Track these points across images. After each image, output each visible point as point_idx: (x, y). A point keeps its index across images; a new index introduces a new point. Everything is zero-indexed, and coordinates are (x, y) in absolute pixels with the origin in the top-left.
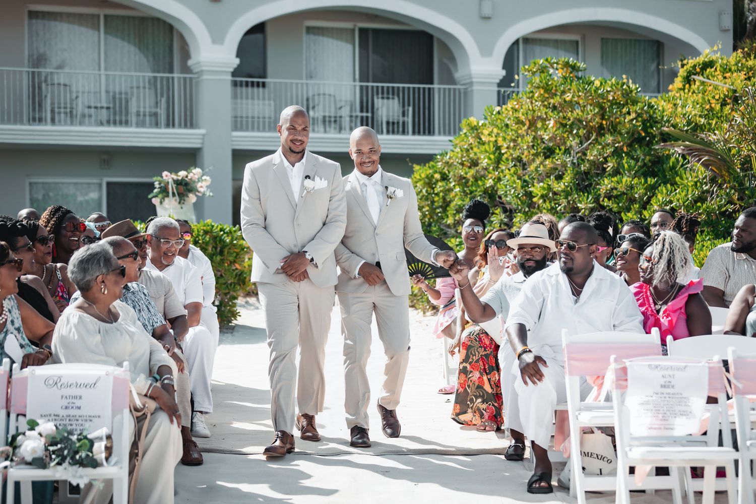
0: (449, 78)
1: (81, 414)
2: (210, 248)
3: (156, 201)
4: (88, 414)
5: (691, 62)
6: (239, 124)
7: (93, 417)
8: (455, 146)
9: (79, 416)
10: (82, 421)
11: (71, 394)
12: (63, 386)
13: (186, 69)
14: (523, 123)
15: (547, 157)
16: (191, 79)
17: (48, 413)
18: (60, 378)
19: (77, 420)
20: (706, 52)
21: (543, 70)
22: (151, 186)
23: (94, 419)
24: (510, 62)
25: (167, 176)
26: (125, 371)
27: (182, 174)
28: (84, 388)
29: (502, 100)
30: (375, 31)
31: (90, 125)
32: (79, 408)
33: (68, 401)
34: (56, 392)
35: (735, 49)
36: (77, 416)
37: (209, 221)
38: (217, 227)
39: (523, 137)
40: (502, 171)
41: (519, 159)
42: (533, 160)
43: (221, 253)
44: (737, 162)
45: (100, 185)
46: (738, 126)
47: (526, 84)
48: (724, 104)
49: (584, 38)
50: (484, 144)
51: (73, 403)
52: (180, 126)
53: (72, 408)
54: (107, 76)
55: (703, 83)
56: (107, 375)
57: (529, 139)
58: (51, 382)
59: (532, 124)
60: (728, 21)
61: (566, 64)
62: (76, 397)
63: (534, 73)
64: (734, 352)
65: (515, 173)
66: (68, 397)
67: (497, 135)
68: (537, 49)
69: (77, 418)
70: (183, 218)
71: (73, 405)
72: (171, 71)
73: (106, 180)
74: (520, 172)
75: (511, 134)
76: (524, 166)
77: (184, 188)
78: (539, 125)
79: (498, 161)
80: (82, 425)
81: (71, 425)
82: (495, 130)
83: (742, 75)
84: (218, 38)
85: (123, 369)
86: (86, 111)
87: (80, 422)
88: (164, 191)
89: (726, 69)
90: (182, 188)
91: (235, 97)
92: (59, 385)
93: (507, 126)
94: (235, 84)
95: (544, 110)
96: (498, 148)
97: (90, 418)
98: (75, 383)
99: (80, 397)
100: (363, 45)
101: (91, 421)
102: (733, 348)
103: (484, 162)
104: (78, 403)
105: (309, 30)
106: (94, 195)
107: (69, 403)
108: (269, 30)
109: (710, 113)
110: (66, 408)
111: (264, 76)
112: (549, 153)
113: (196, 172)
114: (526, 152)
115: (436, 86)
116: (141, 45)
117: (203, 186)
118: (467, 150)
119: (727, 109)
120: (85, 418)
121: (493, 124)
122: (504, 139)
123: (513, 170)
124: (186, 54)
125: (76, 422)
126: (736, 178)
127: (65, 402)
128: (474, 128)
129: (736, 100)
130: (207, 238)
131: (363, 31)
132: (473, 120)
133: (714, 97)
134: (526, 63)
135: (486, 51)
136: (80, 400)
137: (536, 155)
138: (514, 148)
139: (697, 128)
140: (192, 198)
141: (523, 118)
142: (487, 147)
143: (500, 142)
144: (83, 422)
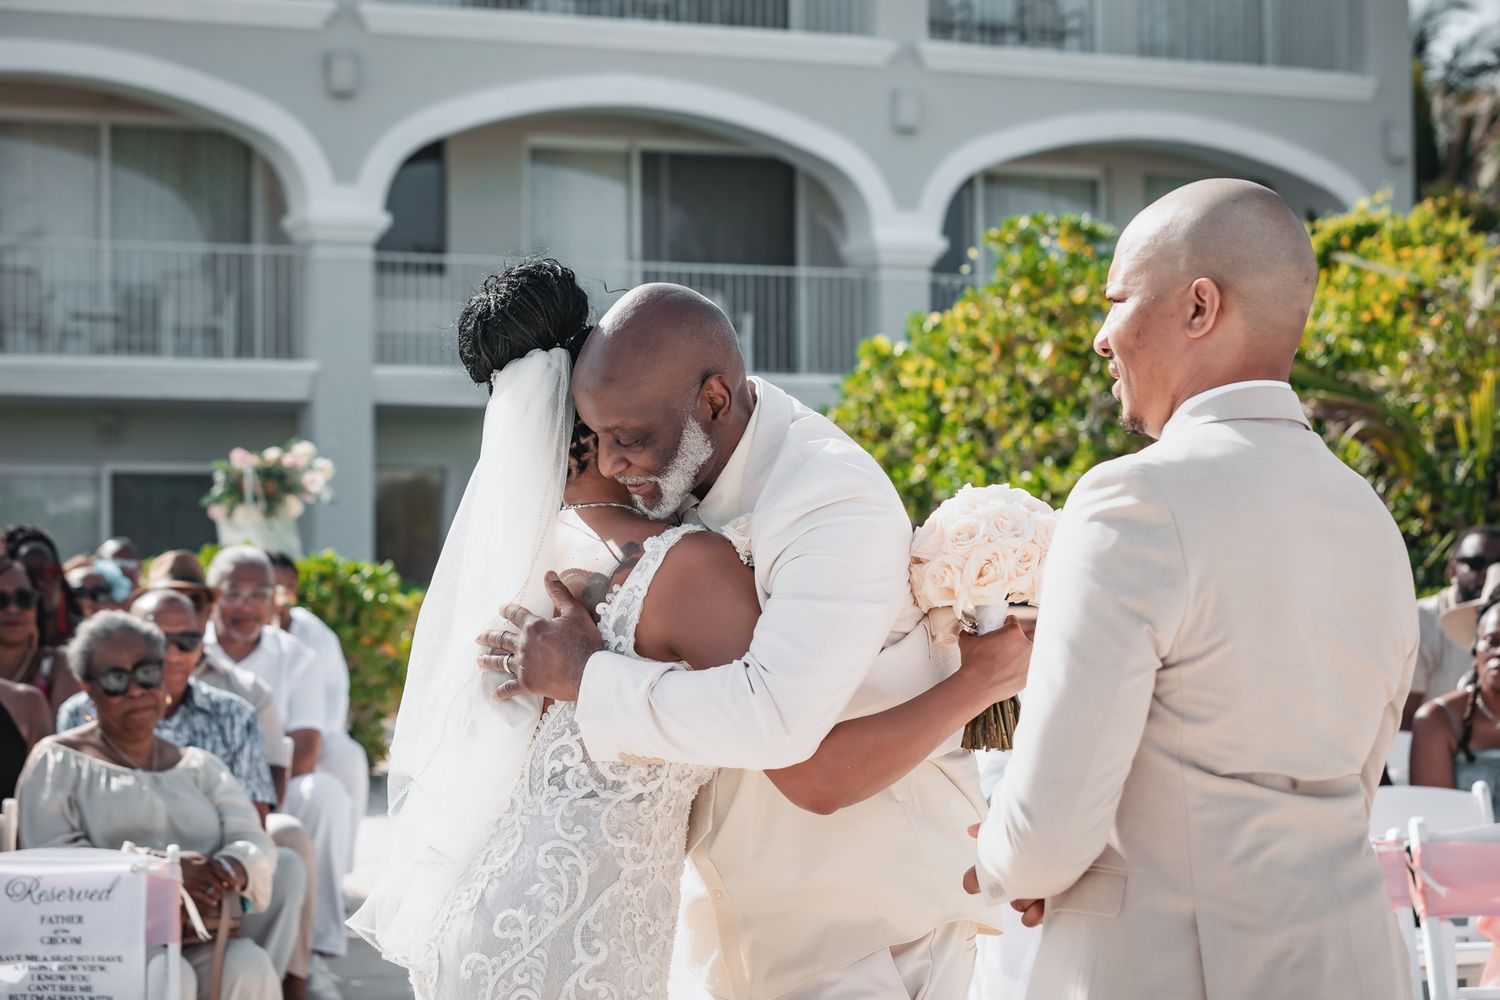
0: (829, 254)
1: (82, 953)
2: (331, 611)
3: (217, 512)
4: (97, 954)
5: (1329, 225)
6: (388, 349)
7: (108, 959)
8: (846, 396)
9: (80, 959)
10: (84, 968)
11: (58, 914)
12: (42, 898)
13: (278, 236)
14: (987, 350)
15: (1037, 419)
16: (289, 259)
17: (14, 953)
18: (37, 880)
19: (74, 968)
20: (1362, 207)
21: (1027, 239)
22: (206, 482)
23: (110, 966)
24: (957, 222)
25: (242, 460)
26: (172, 863)
27: (272, 454)
28: (87, 901)
29: (942, 300)
30: (677, 159)
31: (78, 352)
32: (77, 941)
33: (55, 926)
34: (30, 911)
35: (1419, 198)
36: (75, 959)
37: (328, 553)
38: (344, 564)
39: (986, 378)
40: (945, 450)
41: (979, 425)
42: (1010, 427)
43: (355, 621)
44: (1427, 430)
45: (96, 480)
46: (1429, 357)
47: (989, 269)
48: (1399, 312)
49: (1108, 172)
50: (905, 391)
51: (66, 931)
52: (266, 355)
53: (64, 940)
54: (115, 254)
55: (1355, 270)
56: (133, 871)
57: (1000, 381)
58: (19, 889)
59: (1007, 351)
60: (1403, 142)
61: (1076, 229)
62: (69, 919)
63: (1009, 246)
64: (1421, 827)
65: (972, 453)
66: (54, 920)
67: (934, 375)
68: (1013, 196)
69: (75, 962)
70: (276, 548)
71: (64, 935)
72: (246, 238)
73: (109, 468)
74: (982, 450)
75: (962, 372)
76: (990, 439)
77: (277, 485)
78: (1021, 351)
79: (936, 427)
80: (84, 978)
81: (62, 978)
82: (930, 364)
83: (1435, 253)
84: (345, 171)
85: (167, 861)
86: (72, 325)
87: (80, 972)
88: (235, 490)
89: (1402, 241)
90: (273, 486)
91: (380, 293)
92: (35, 894)
93: (954, 355)
94: (381, 267)
95: (1029, 322)
96: (936, 402)
97: (102, 963)
98: (68, 892)
99: (80, 919)
100: (650, 186)
101: (102, 968)
102: (1421, 819)
103: (907, 429)
104: (75, 930)
105: (539, 155)
106: (82, 501)
107: (56, 932)
108: (452, 155)
109: (1370, 332)
110: (52, 941)
111: (440, 248)
112: (1041, 410)
113: (300, 452)
114: (993, 411)
115: (802, 272)
116: (186, 186)
117: (317, 479)
118: (871, 406)
119: (1406, 322)
120: (91, 963)
121: (925, 351)
122: (948, 382)
123: (967, 447)
124: (278, 204)
125: (72, 972)
126: (1426, 463)
127: (48, 930)
128: (884, 360)
129: (1422, 304)
130: (326, 590)
131: (650, 159)
132: (882, 341)
133: (1377, 299)
134: (989, 224)
135: (906, 198)
136: (80, 925)
137: (1016, 415)
138: (970, 400)
139: (1345, 361)
140: (293, 506)
141: (986, 338)
142: (910, 399)
143: (940, 387)
144: (87, 973)
